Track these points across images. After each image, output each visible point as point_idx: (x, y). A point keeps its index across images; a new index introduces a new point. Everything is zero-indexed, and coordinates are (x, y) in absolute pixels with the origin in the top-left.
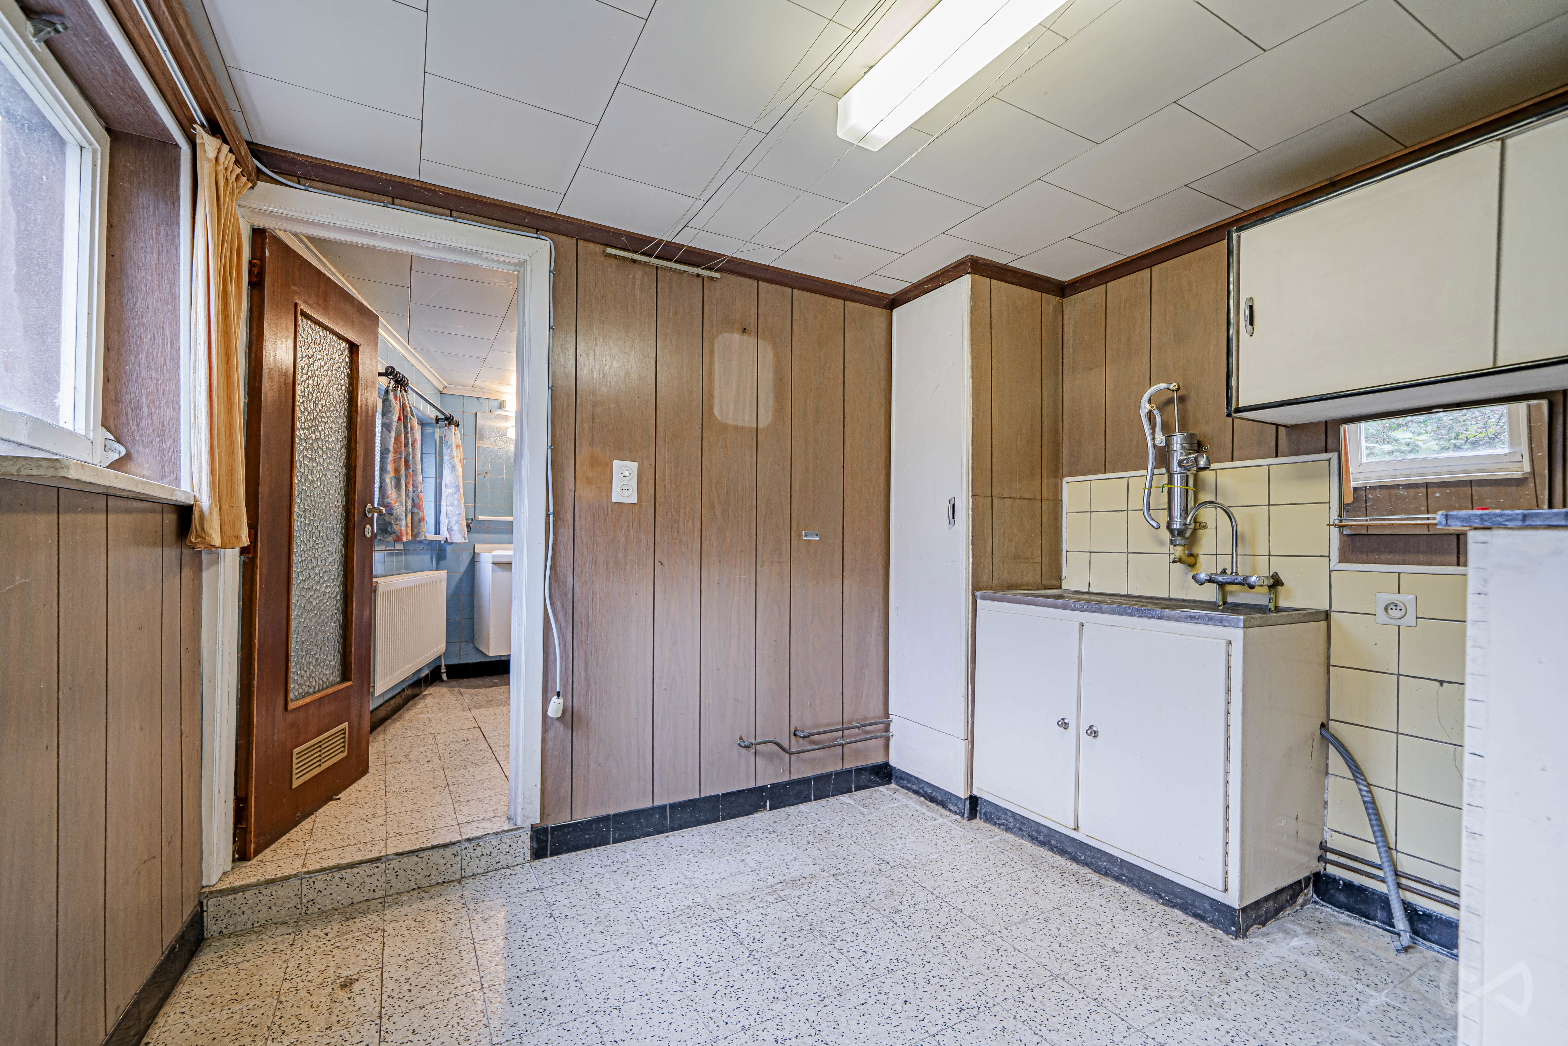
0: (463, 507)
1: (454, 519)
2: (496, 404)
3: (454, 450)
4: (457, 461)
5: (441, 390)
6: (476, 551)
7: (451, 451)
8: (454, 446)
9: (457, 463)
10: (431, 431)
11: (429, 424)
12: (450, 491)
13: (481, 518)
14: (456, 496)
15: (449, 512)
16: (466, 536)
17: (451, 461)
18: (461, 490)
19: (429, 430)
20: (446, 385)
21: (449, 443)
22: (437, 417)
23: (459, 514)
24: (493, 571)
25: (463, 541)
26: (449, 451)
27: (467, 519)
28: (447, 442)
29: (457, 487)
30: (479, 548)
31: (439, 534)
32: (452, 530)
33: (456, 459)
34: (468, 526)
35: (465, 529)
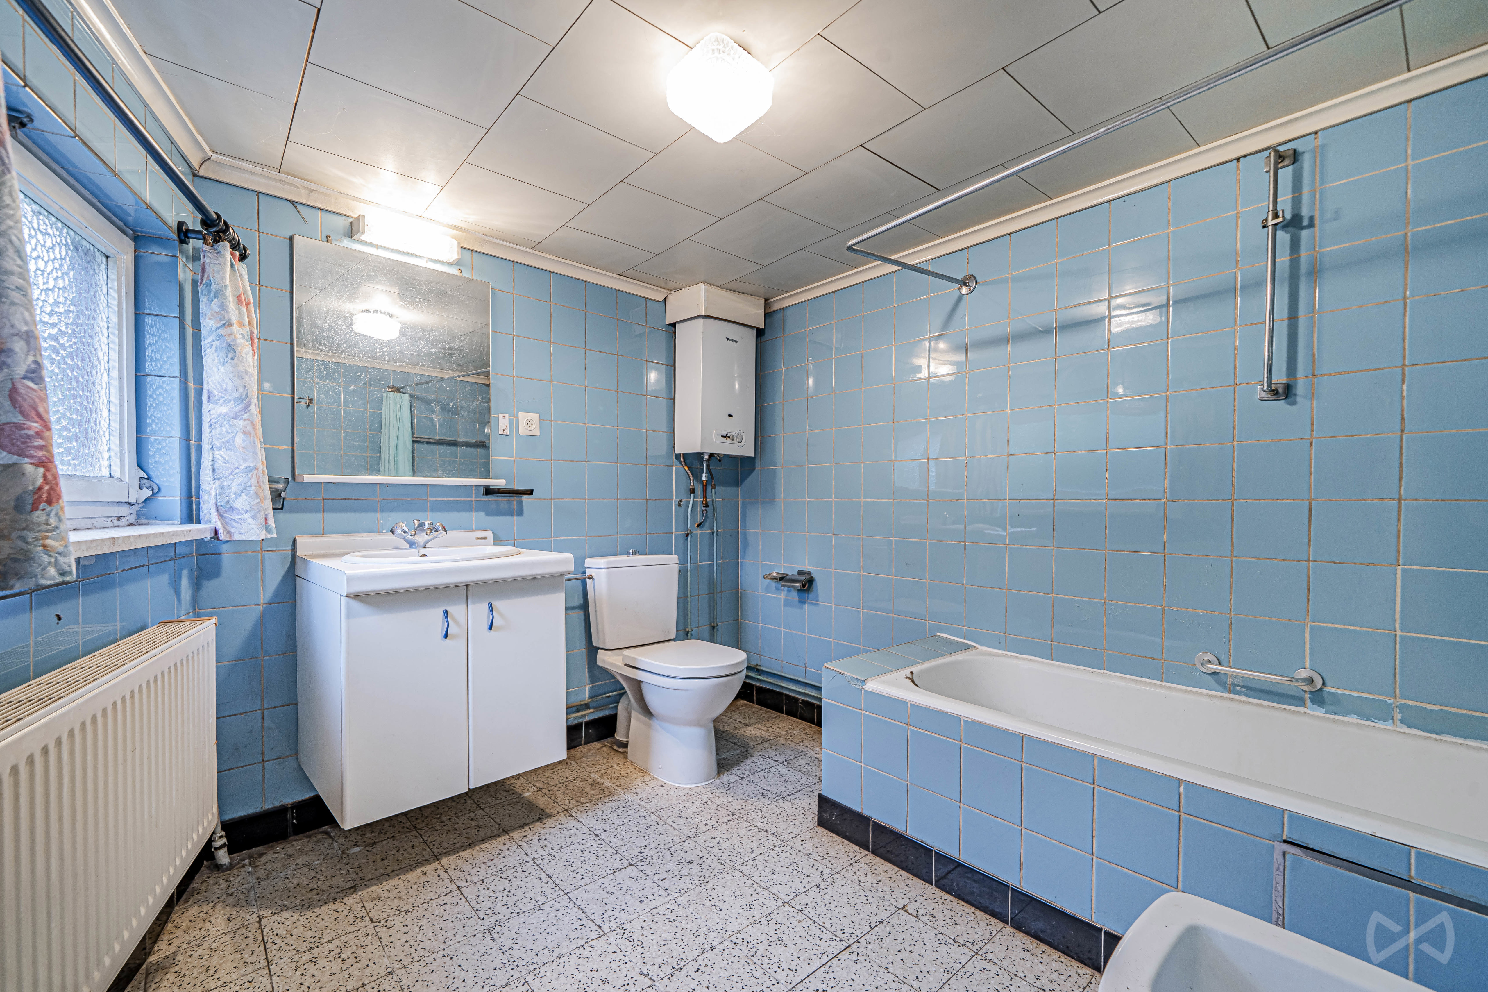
0: (261, 453)
1: (235, 482)
2: (341, 223)
3: (232, 305)
4: (240, 334)
5: (196, 165)
6: (300, 553)
7: (223, 306)
8: (229, 294)
9: (240, 341)
10: (167, 259)
11: (160, 241)
12: (224, 410)
13: (308, 478)
14: (240, 423)
15: (219, 464)
16: (271, 523)
17: (223, 331)
18: (254, 409)
19: (158, 255)
20: (210, 154)
21: (214, 287)
22: (180, 224)
23: (249, 469)
24: (349, 615)
25: (263, 535)
26: (215, 305)
27: (271, 481)
28: (209, 284)
29: (244, 401)
30: (305, 546)
31: (199, 522)
32: (232, 509)
33: (236, 328)
34: (276, 496)
35: (268, 504)
